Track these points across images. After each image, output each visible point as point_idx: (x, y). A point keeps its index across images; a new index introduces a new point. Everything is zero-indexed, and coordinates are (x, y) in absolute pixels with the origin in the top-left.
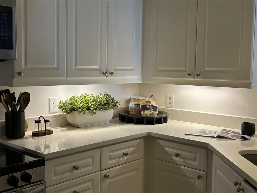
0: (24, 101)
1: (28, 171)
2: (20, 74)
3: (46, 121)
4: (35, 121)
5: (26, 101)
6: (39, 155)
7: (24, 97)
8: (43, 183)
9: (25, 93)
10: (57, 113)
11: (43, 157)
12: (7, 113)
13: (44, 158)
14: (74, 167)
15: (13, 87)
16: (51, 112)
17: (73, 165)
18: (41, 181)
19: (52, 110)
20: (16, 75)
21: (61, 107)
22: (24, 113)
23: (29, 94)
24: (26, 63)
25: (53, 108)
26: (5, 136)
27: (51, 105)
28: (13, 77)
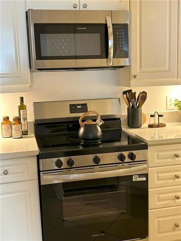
0: (142, 99)
1: (134, 152)
2: (135, 77)
3: (160, 116)
4: (151, 115)
5: (144, 98)
6: (145, 141)
7: (142, 96)
8: (146, 163)
9: (143, 92)
10: (174, 109)
11: (147, 142)
12: (128, 108)
13: (147, 144)
14: (175, 155)
15: (130, 87)
16: (168, 109)
17: (175, 153)
18: (144, 161)
19: (169, 107)
20: (133, 78)
21: (176, 104)
22: (141, 109)
23: (146, 93)
24: (141, 68)
25: (170, 105)
26: (127, 126)
27: (168, 103)
28: (130, 80)
